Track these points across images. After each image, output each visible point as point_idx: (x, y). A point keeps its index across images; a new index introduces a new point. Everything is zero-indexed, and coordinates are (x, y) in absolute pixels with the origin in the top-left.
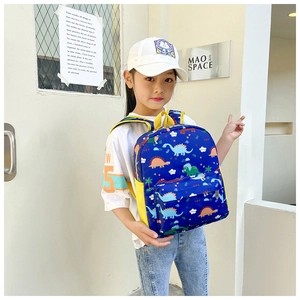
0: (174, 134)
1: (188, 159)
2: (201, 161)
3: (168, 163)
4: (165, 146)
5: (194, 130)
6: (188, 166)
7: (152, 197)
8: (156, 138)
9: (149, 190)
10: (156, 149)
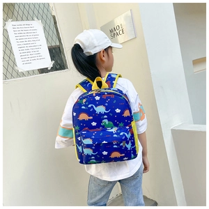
0: (98, 98)
1: (106, 117)
2: (116, 119)
3: (91, 118)
4: (90, 106)
5: (113, 96)
6: (106, 121)
7: (79, 139)
8: (84, 100)
9: (77, 134)
10: (83, 107)
